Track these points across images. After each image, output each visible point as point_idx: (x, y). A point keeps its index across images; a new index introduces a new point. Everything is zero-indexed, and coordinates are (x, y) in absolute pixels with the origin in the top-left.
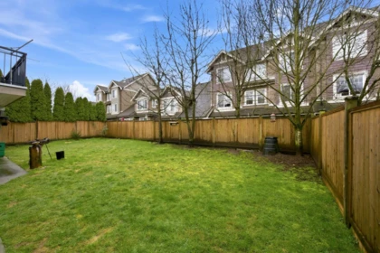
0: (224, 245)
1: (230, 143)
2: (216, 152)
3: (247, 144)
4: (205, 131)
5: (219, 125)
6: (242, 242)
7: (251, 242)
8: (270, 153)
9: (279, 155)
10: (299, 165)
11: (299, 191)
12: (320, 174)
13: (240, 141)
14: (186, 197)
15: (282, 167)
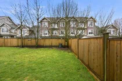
0: (62, 69)
1: (50, 46)
2: (46, 49)
3: (55, 46)
4: (42, 42)
5: (46, 40)
6: (65, 67)
7: (66, 66)
8: (61, 48)
9: (63, 48)
10: (67, 50)
11: (69, 55)
12: (71, 51)
13: (52, 45)
14: (46, 62)
15: (64, 51)
